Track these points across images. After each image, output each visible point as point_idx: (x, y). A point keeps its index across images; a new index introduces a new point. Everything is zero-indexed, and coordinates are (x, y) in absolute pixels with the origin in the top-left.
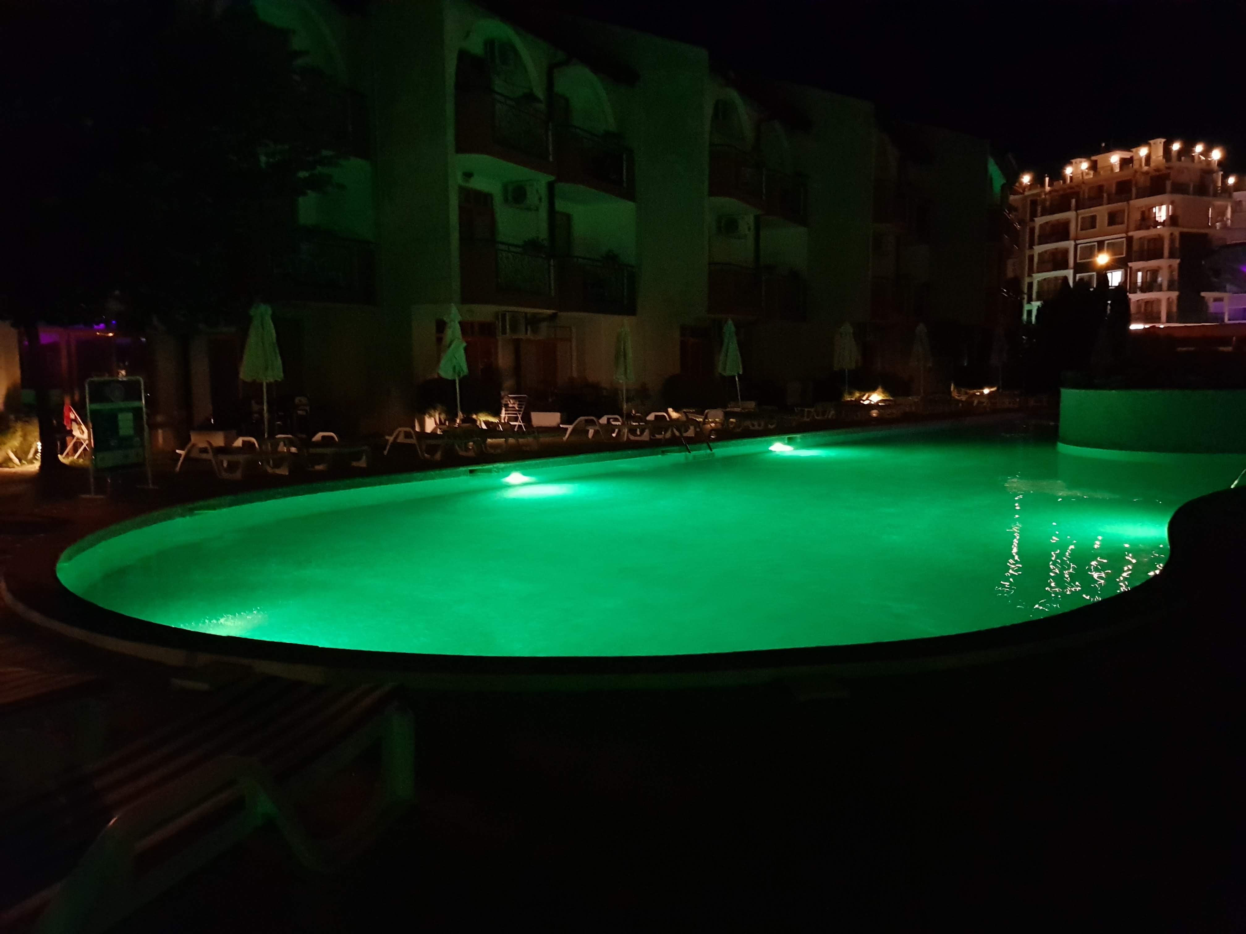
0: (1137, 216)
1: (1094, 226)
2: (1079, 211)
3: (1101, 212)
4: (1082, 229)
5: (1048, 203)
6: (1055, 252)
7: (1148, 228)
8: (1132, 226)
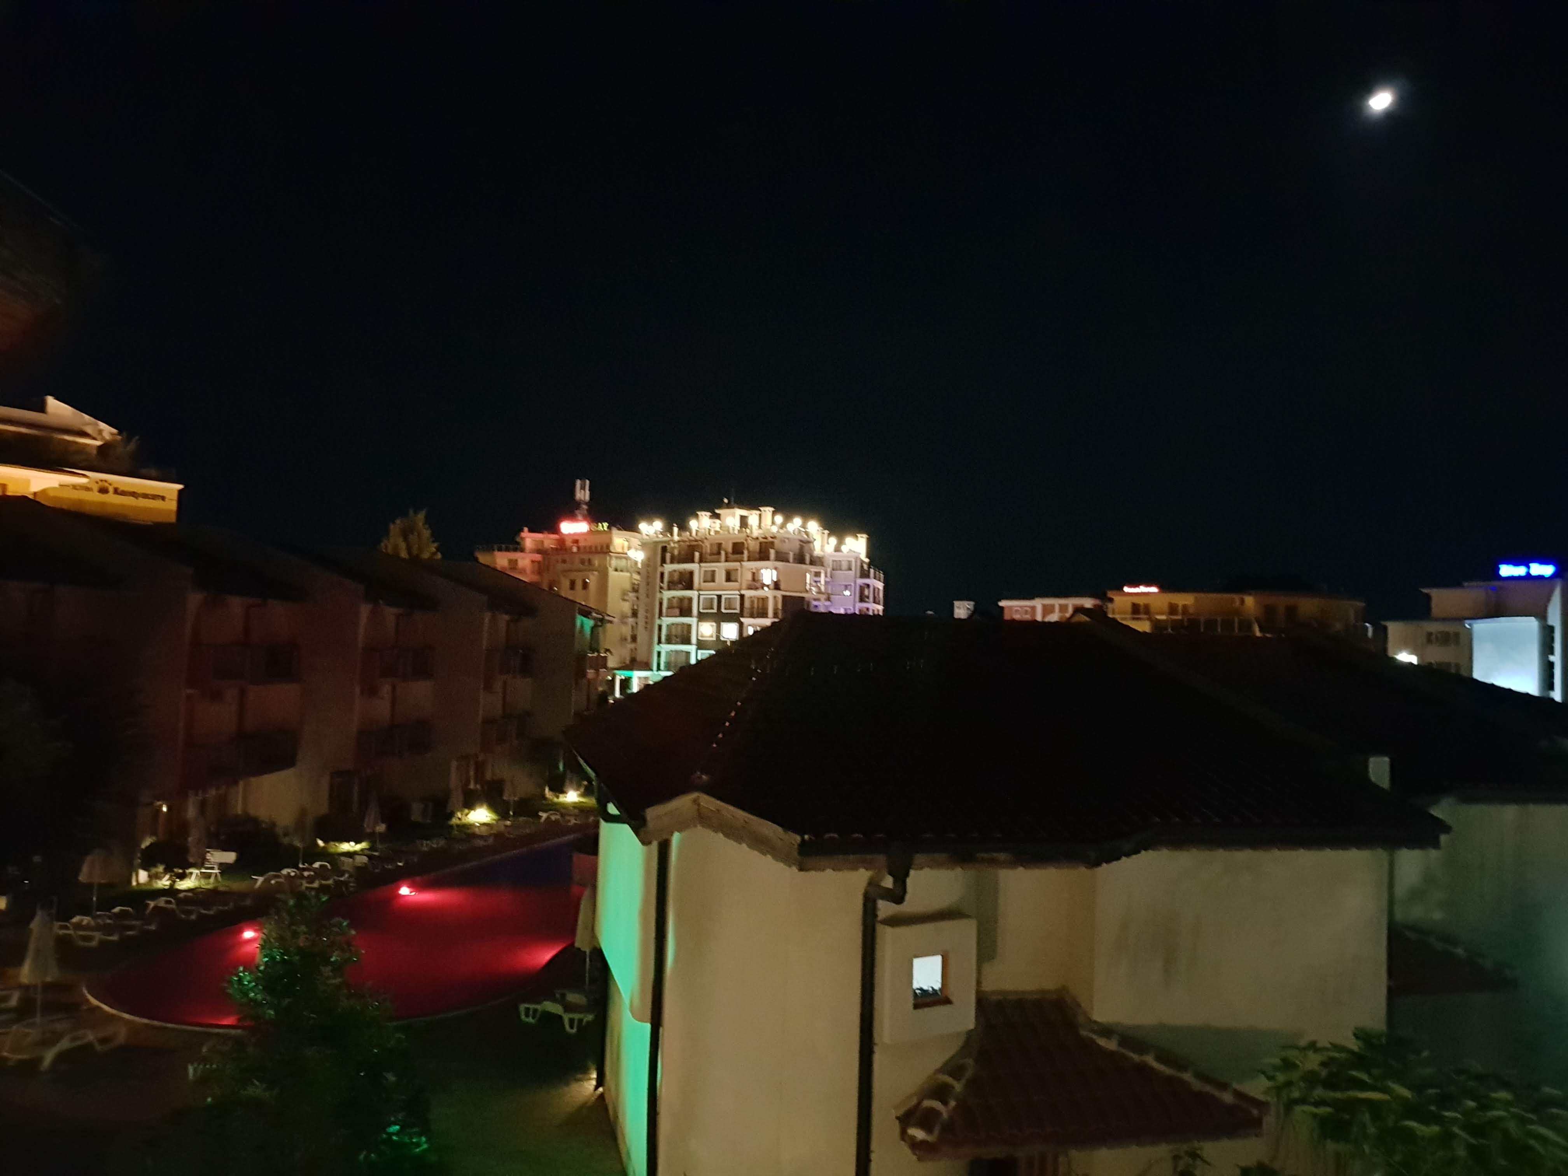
0: (749, 576)
1: (713, 581)
2: (702, 564)
3: (720, 568)
4: (705, 582)
5: (676, 552)
6: (681, 600)
7: (756, 589)
8: (744, 586)
